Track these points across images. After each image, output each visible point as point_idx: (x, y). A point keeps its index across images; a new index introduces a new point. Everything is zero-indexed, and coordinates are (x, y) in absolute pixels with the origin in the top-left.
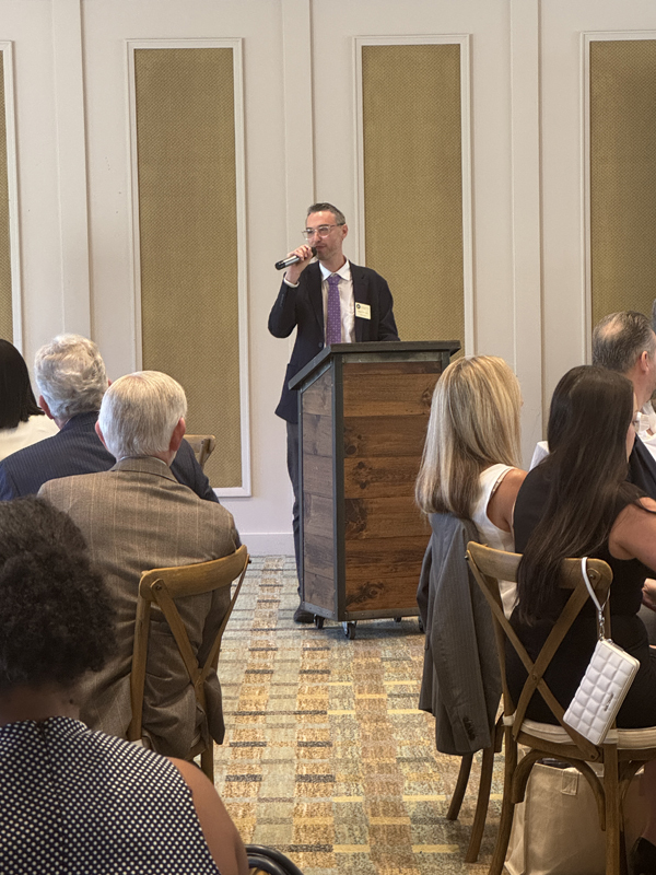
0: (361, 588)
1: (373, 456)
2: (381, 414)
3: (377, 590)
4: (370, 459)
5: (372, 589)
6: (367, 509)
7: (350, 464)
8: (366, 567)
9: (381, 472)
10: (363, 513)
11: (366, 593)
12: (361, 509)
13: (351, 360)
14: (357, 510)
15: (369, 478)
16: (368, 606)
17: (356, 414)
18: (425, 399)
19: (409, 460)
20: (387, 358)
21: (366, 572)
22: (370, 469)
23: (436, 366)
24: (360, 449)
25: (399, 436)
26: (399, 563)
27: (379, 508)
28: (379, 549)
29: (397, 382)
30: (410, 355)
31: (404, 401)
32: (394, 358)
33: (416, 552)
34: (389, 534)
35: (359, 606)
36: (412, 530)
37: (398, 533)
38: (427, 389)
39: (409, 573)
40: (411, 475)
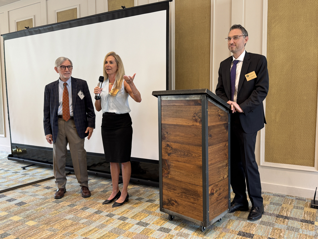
0: (168, 200)
2: (175, 123)
4: (171, 143)
5: (173, 202)
7: (164, 144)
8: (170, 191)
9: (176, 150)
10: (169, 166)
11: (170, 203)
13: (164, 98)
15: (171, 151)
16: (171, 209)
17: (166, 123)
18: (194, 118)
19: (187, 146)
20: (177, 98)
21: (170, 193)
22: (172, 148)
23: (199, 102)
24: (167, 138)
25: (183, 134)
26: (183, 194)
27: (175, 166)
28: (175, 185)
29: (182, 109)
30: (187, 96)
31: (185, 118)
32: (180, 97)
33: (191, 191)
34: (179, 179)
35: (168, 207)
36: (188, 180)
37: (183, 180)
38: (195, 113)
39: (188, 200)
40: (188, 154)
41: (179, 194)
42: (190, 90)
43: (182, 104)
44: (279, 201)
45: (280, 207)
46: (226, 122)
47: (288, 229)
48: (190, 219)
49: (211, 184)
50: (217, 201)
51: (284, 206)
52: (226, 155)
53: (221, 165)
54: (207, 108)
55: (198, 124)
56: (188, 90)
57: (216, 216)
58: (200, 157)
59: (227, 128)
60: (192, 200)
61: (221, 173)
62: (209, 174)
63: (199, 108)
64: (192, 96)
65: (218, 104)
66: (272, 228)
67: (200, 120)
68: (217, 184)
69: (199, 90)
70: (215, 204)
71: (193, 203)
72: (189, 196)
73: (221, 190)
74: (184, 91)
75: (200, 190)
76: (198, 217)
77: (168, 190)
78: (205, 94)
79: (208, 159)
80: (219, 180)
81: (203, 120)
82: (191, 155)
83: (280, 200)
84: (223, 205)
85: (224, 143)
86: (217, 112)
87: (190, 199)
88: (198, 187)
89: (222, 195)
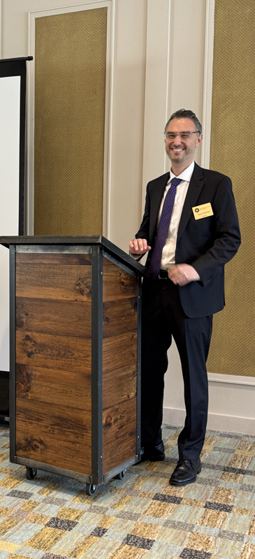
0: (26, 440)
1: (37, 331)
2: (42, 297)
3: (38, 445)
4: (34, 334)
5: (35, 443)
6: (32, 374)
7: (20, 335)
8: (31, 423)
9: (42, 347)
10: (29, 376)
11: (30, 445)
12: (27, 374)
13: (21, 250)
14: (25, 374)
15: (34, 348)
16: (32, 456)
17: (24, 296)
18: (78, 287)
19: (64, 339)
20: (47, 250)
21: (30, 427)
22: (35, 342)
23: (87, 259)
24: (27, 324)
25: (57, 317)
26: (56, 427)
27: (41, 376)
28: (41, 411)
29: (55, 271)
30: (66, 247)
31: (60, 288)
32: (52, 249)
33: (70, 421)
34: (49, 400)
35: (24, 454)
36: (66, 401)
37: (55, 401)
38: (80, 279)
39: (63, 437)
40: (65, 352)
41: (47, 427)
42: (72, 237)
43: (56, 262)
44: (229, 444)
45: (232, 455)
46: (134, 296)
47: (242, 489)
48: (68, 472)
49: (107, 406)
50: (117, 438)
51: (238, 452)
52: (134, 355)
53: (124, 374)
54: (101, 271)
55: (85, 298)
56: (68, 237)
57: (115, 466)
58: (87, 358)
59: (135, 306)
60: (72, 437)
61: (125, 388)
62: (103, 389)
63: (87, 269)
64: (74, 247)
65: (120, 263)
66: (214, 488)
67: (88, 290)
68: (117, 407)
69: (88, 237)
70: (113, 444)
71: (74, 443)
72: (67, 430)
73: (125, 420)
74: (59, 237)
75: (87, 417)
76: (83, 468)
77: (25, 421)
78: (99, 244)
79: (102, 361)
80: (120, 401)
81: (95, 292)
82: (72, 355)
83: (232, 443)
84: (127, 446)
85: (131, 334)
86: (118, 278)
87: (67, 436)
88: (84, 412)
89: (126, 428)
